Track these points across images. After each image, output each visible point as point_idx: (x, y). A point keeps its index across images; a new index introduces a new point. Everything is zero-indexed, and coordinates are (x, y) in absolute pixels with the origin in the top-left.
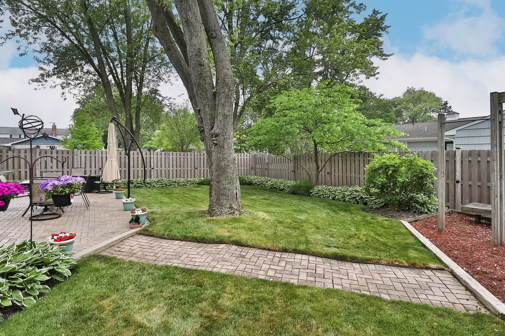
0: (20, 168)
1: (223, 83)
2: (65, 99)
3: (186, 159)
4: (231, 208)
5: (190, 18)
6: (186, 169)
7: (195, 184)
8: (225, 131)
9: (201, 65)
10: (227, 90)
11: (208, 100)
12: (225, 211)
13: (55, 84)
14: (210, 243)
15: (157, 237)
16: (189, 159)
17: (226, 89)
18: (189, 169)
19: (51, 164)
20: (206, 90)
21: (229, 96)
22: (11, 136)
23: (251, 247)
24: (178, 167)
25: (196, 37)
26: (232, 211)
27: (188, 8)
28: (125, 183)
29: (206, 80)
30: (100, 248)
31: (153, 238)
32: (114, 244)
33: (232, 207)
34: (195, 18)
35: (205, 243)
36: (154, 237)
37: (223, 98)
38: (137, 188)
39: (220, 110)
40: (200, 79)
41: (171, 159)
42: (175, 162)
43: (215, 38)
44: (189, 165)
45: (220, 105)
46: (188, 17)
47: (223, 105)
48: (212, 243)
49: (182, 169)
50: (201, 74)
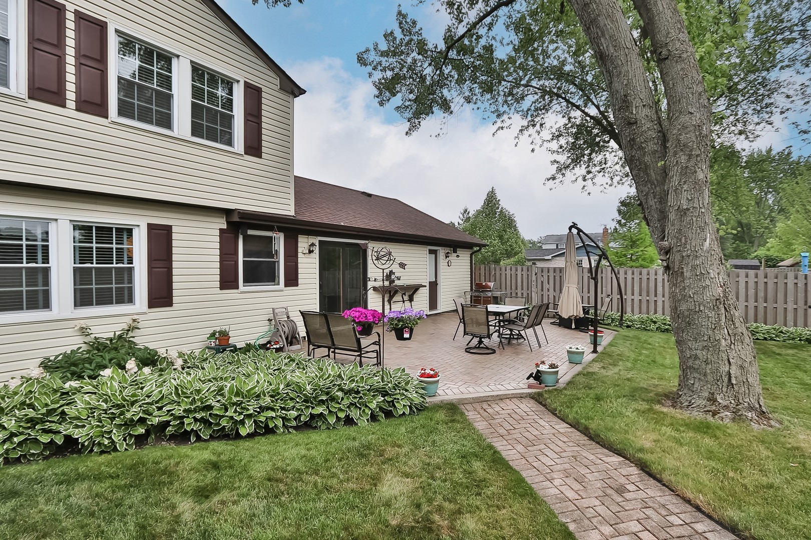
0: (517, 289)
1: (676, 146)
2: (589, 193)
3: (781, 286)
4: (712, 400)
5: (605, 48)
6: (780, 305)
7: (800, 340)
8: (683, 241)
9: (631, 124)
10: (683, 159)
11: (653, 184)
12: (698, 404)
13: (575, 176)
14: (603, 446)
15: (549, 410)
16: (791, 286)
17: (683, 157)
18: (791, 306)
19: (548, 286)
20: (647, 166)
21: (691, 170)
22: (557, 245)
23: (664, 485)
24: (761, 300)
25: (618, 76)
26: (714, 408)
27: (600, 33)
28: (642, 322)
29: (644, 148)
30: (466, 399)
31: (543, 408)
32: (489, 399)
33: (715, 400)
34: (612, 45)
35: (598, 443)
36: (546, 408)
37: (675, 177)
38: (663, 332)
39: (671, 200)
40: (631, 149)
41: (742, 285)
42: (751, 292)
43: (667, 58)
44: (790, 298)
45: (670, 192)
46: (601, 48)
47: (675, 191)
48: (607, 449)
49: (770, 306)
50: (633, 140)
